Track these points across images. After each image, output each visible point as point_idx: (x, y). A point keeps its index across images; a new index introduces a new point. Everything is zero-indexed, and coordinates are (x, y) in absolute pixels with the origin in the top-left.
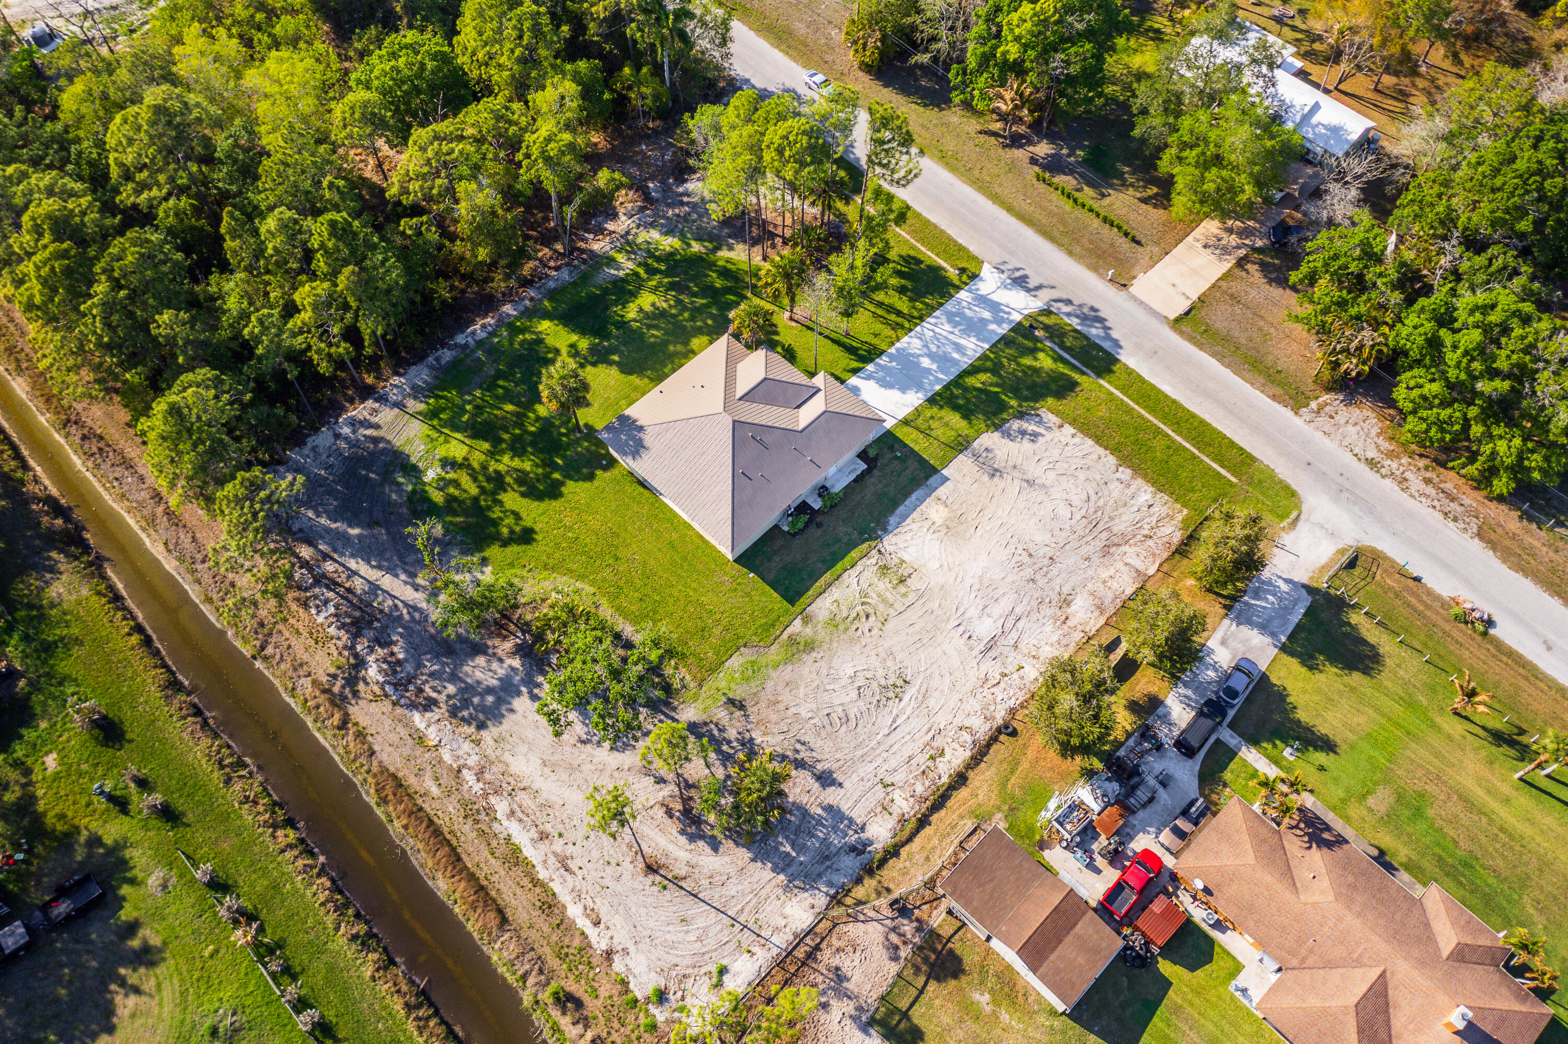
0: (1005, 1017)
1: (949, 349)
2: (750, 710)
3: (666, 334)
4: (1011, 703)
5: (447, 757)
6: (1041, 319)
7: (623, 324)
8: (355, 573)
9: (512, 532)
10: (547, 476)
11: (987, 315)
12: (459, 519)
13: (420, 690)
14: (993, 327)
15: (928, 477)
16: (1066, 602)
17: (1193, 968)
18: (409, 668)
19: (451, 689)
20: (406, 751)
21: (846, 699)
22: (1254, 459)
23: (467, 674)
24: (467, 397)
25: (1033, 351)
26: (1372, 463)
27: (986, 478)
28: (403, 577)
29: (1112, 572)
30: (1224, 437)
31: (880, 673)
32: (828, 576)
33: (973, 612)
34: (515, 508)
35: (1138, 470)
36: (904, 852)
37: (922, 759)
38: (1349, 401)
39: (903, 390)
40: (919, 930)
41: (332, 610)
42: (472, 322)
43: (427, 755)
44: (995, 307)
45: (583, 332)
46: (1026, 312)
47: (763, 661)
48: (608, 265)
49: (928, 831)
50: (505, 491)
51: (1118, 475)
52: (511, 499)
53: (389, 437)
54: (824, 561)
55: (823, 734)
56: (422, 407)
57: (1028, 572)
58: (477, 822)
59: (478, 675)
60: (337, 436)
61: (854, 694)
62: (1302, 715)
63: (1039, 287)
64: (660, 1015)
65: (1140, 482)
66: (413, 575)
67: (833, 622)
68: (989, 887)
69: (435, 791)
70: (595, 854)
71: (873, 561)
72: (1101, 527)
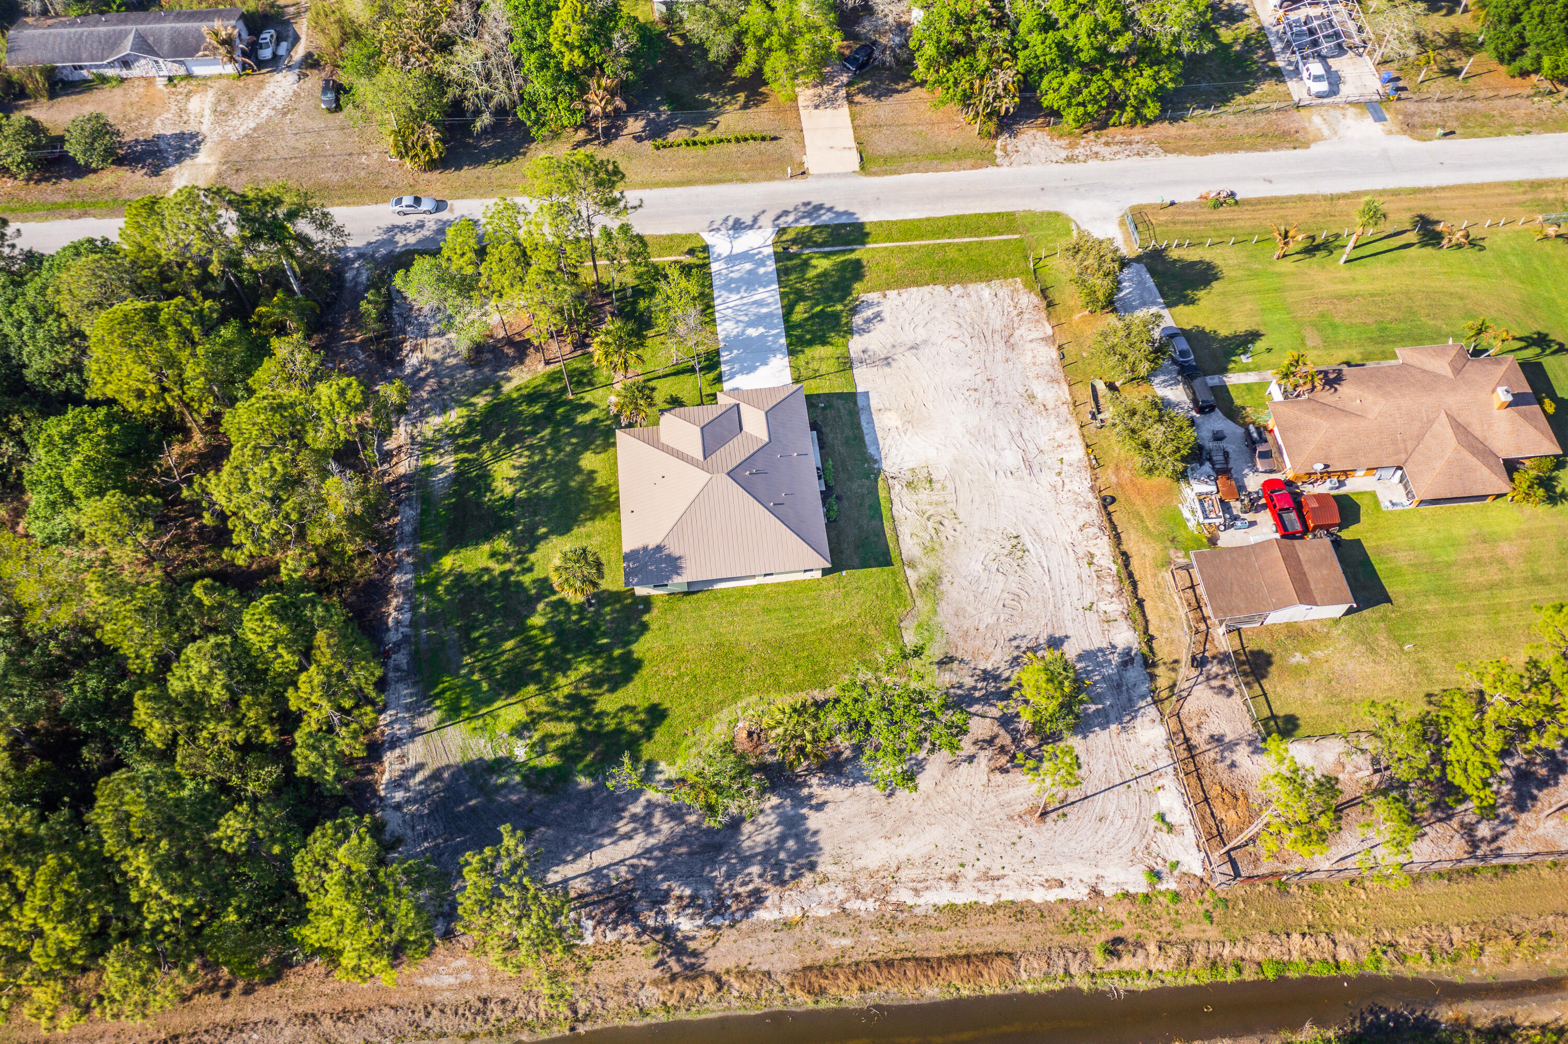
0: (1318, 654)
1: (754, 310)
2: (959, 655)
3: (555, 478)
4: (1087, 484)
5: (822, 913)
6: (784, 238)
7: (512, 503)
8: (565, 881)
9: (641, 723)
10: (610, 659)
11: (748, 266)
12: (590, 757)
13: (737, 896)
14: (762, 270)
15: (855, 403)
16: (1032, 397)
17: (1357, 520)
18: (706, 892)
19: (755, 869)
20: (788, 943)
21: (1001, 585)
22: (1013, 214)
23: (751, 848)
24: (463, 672)
25: (806, 264)
26: (1069, 159)
27: (887, 370)
28: (607, 841)
29: (1030, 354)
30: (981, 215)
31: (996, 548)
32: (887, 525)
33: (992, 457)
34: (619, 706)
35: (963, 281)
36: (1152, 630)
37: (1085, 571)
38: (1014, 134)
39: (765, 363)
40: (1221, 662)
41: (590, 924)
42: (383, 617)
43: (807, 927)
44: (746, 256)
45: (487, 537)
46: (770, 242)
47: (923, 618)
48: (432, 475)
49: (1148, 605)
50: (594, 702)
51: (955, 294)
52: (607, 703)
53: (443, 763)
54: (872, 517)
55: (1018, 620)
56: (436, 715)
57: (988, 401)
58: (902, 924)
59: (760, 839)
60: (398, 807)
61: (1000, 577)
62: (1224, 332)
63: (755, 220)
64: (1170, 884)
65: (971, 287)
66: (612, 832)
67: (929, 550)
68: (1236, 589)
69: (846, 942)
70: (998, 849)
71: (898, 487)
72: (988, 334)
